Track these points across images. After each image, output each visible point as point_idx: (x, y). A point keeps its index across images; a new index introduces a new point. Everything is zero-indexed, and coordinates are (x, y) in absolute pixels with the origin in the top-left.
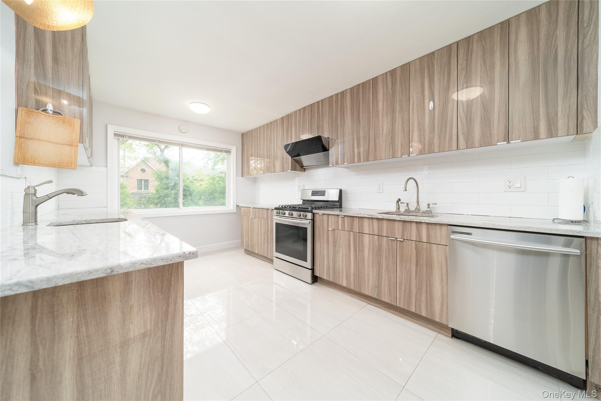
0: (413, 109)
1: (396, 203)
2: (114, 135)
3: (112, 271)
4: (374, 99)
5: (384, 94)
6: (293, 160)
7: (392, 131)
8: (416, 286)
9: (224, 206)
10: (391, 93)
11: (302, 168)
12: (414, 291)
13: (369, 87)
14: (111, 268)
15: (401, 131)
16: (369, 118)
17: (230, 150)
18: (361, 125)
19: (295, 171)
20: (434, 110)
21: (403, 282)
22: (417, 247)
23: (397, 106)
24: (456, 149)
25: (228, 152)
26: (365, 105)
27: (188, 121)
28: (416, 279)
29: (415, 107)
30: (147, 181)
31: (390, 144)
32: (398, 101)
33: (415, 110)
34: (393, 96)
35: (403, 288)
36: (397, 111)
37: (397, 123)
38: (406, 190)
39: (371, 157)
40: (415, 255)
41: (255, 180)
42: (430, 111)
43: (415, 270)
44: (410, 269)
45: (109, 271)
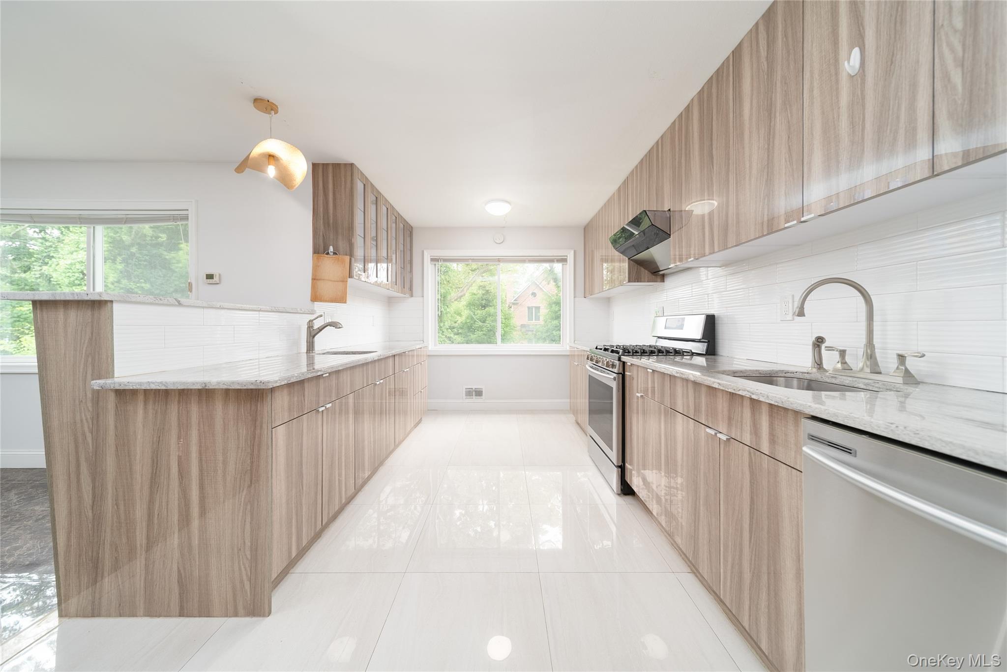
0: (811, 90)
1: (811, 347)
2: (431, 260)
3: (206, 386)
4: (736, 97)
5: (752, 79)
6: (631, 262)
7: (768, 164)
8: (751, 564)
9: (559, 345)
10: (766, 70)
11: (656, 275)
12: (747, 576)
13: (728, 75)
14: (205, 383)
15: (785, 159)
16: (727, 146)
17: (566, 257)
18: (715, 168)
19: (638, 282)
20: (864, 71)
21: (730, 544)
22: (752, 462)
23: (778, 95)
24: (926, 175)
25: (563, 260)
26: (720, 119)
27: (504, 227)
28: (750, 547)
29: (815, 84)
30: (538, 308)
31: (765, 199)
32: (779, 84)
33: (816, 92)
34: (769, 77)
35: (730, 559)
36: (778, 108)
37: (777, 142)
38: (801, 313)
39: (732, 240)
40: (749, 484)
41: (608, 300)
42: (851, 77)
43: (748, 522)
44: (740, 516)
45: (204, 385)
